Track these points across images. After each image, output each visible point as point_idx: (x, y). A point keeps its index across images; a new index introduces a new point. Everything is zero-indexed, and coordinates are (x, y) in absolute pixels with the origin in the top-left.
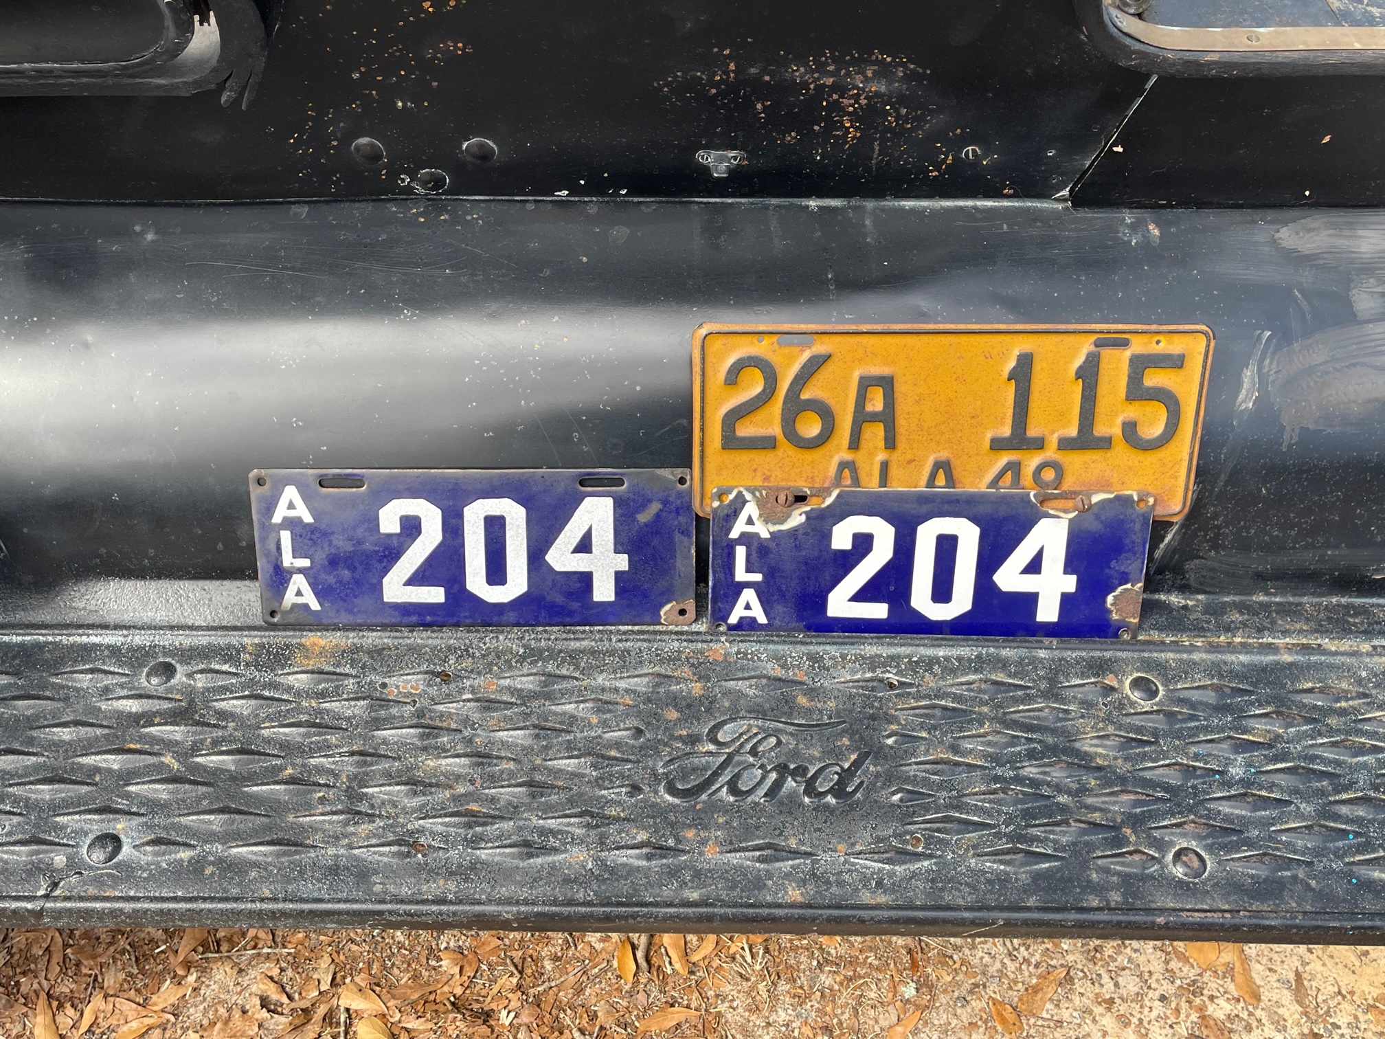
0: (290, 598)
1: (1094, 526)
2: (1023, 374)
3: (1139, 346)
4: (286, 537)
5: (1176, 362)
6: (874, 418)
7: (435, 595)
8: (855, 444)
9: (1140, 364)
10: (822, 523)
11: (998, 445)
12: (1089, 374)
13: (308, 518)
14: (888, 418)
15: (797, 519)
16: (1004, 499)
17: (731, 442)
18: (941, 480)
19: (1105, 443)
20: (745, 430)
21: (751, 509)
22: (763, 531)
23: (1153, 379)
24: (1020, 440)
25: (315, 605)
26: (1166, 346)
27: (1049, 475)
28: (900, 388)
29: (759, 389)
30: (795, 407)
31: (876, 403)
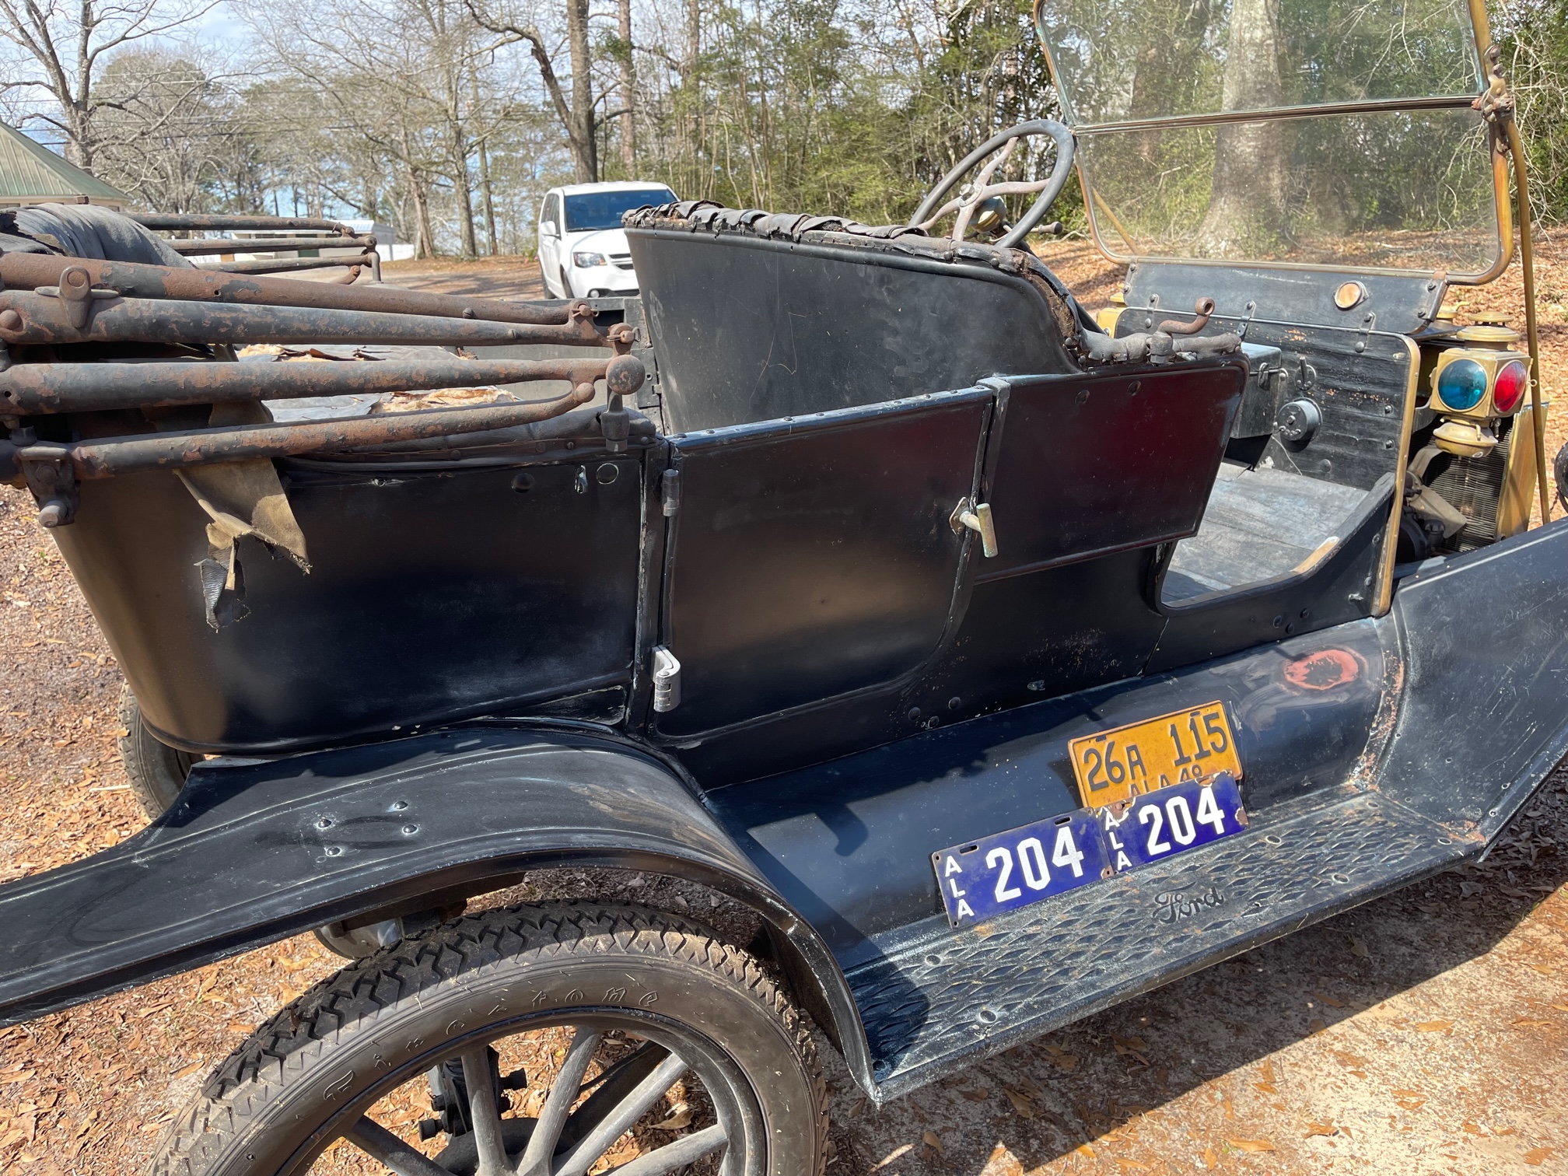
0: (961, 913)
1: (1219, 787)
2: (1174, 733)
3: (1204, 713)
4: (952, 882)
5: (1216, 716)
6: (1136, 763)
7: (1016, 893)
8: (1133, 778)
9: (1207, 719)
10: (1134, 813)
11: (1178, 763)
12: (1193, 727)
13: (960, 870)
14: (1139, 762)
15: (1126, 815)
16: (1188, 784)
17: (1094, 788)
18: (1165, 784)
19: (1208, 754)
20: (1096, 781)
21: (1109, 815)
22: (1116, 823)
23: (1213, 724)
24: (1183, 760)
25: (972, 914)
26: (1210, 711)
27: (1197, 771)
28: (1140, 749)
29: (1096, 761)
30: (1110, 766)
31: (1135, 758)
